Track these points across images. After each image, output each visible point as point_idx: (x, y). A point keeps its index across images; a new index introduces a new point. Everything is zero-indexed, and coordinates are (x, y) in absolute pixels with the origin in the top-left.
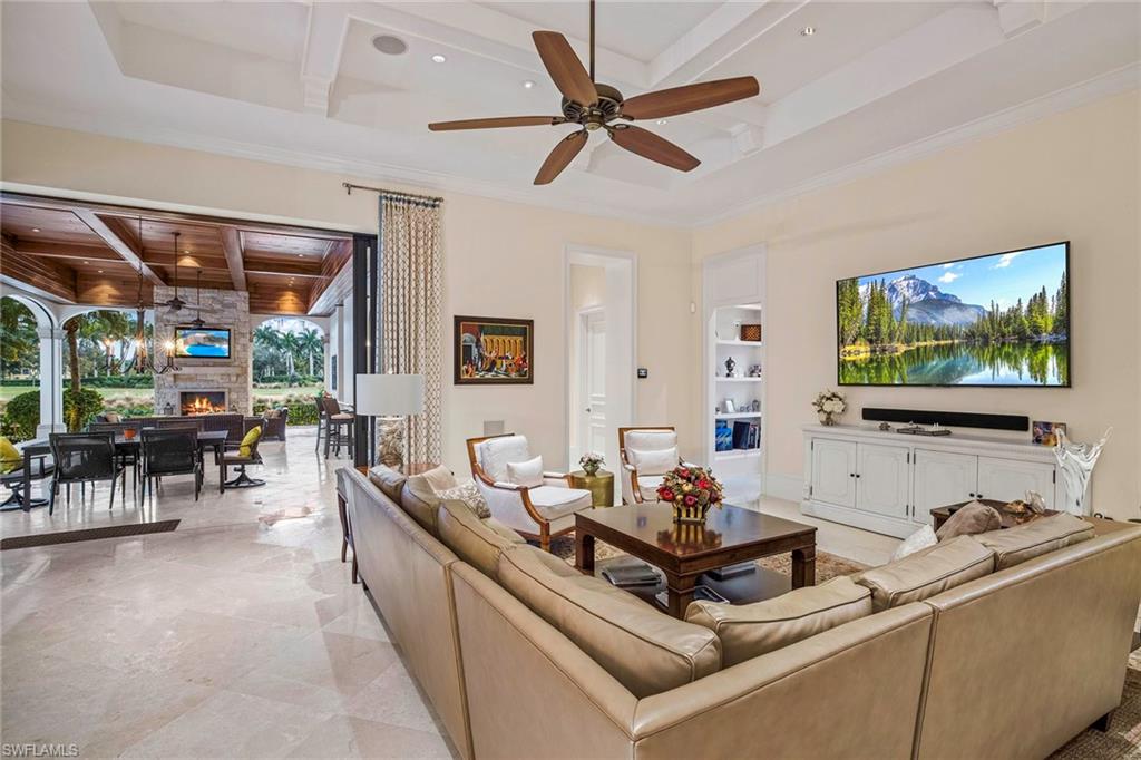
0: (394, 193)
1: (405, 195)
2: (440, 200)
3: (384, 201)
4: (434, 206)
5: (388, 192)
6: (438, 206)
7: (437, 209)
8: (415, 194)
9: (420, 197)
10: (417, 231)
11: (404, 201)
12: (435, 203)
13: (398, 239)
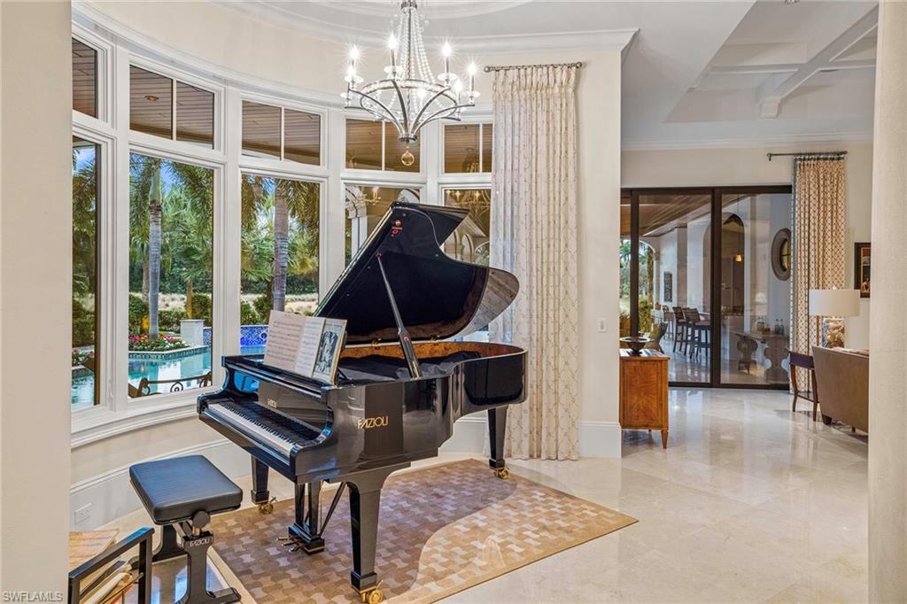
0: (806, 154)
1: (814, 154)
2: (845, 153)
3: (798, 162)
4: (839, 159)
5: (801, 154)
6: (843, 158)
7: (841, 161)
8: (822, 151)
9: (827, 154)
10: (825, 179)
11: (815, 159)
12: (839, 156)
13: (809, 189)
